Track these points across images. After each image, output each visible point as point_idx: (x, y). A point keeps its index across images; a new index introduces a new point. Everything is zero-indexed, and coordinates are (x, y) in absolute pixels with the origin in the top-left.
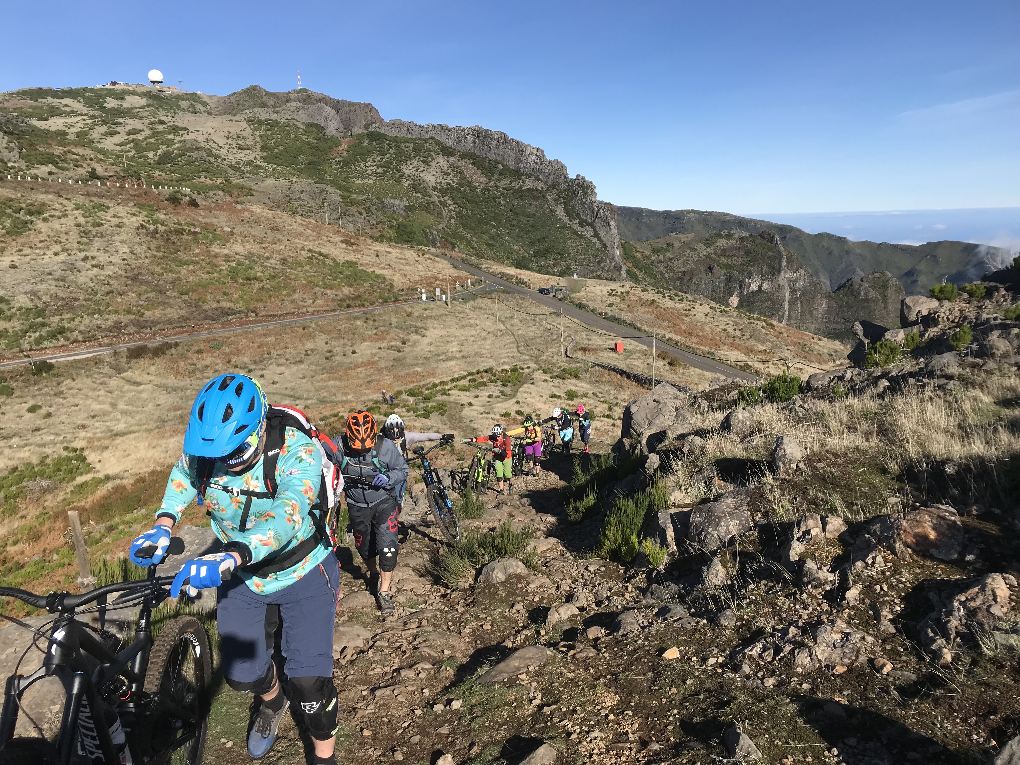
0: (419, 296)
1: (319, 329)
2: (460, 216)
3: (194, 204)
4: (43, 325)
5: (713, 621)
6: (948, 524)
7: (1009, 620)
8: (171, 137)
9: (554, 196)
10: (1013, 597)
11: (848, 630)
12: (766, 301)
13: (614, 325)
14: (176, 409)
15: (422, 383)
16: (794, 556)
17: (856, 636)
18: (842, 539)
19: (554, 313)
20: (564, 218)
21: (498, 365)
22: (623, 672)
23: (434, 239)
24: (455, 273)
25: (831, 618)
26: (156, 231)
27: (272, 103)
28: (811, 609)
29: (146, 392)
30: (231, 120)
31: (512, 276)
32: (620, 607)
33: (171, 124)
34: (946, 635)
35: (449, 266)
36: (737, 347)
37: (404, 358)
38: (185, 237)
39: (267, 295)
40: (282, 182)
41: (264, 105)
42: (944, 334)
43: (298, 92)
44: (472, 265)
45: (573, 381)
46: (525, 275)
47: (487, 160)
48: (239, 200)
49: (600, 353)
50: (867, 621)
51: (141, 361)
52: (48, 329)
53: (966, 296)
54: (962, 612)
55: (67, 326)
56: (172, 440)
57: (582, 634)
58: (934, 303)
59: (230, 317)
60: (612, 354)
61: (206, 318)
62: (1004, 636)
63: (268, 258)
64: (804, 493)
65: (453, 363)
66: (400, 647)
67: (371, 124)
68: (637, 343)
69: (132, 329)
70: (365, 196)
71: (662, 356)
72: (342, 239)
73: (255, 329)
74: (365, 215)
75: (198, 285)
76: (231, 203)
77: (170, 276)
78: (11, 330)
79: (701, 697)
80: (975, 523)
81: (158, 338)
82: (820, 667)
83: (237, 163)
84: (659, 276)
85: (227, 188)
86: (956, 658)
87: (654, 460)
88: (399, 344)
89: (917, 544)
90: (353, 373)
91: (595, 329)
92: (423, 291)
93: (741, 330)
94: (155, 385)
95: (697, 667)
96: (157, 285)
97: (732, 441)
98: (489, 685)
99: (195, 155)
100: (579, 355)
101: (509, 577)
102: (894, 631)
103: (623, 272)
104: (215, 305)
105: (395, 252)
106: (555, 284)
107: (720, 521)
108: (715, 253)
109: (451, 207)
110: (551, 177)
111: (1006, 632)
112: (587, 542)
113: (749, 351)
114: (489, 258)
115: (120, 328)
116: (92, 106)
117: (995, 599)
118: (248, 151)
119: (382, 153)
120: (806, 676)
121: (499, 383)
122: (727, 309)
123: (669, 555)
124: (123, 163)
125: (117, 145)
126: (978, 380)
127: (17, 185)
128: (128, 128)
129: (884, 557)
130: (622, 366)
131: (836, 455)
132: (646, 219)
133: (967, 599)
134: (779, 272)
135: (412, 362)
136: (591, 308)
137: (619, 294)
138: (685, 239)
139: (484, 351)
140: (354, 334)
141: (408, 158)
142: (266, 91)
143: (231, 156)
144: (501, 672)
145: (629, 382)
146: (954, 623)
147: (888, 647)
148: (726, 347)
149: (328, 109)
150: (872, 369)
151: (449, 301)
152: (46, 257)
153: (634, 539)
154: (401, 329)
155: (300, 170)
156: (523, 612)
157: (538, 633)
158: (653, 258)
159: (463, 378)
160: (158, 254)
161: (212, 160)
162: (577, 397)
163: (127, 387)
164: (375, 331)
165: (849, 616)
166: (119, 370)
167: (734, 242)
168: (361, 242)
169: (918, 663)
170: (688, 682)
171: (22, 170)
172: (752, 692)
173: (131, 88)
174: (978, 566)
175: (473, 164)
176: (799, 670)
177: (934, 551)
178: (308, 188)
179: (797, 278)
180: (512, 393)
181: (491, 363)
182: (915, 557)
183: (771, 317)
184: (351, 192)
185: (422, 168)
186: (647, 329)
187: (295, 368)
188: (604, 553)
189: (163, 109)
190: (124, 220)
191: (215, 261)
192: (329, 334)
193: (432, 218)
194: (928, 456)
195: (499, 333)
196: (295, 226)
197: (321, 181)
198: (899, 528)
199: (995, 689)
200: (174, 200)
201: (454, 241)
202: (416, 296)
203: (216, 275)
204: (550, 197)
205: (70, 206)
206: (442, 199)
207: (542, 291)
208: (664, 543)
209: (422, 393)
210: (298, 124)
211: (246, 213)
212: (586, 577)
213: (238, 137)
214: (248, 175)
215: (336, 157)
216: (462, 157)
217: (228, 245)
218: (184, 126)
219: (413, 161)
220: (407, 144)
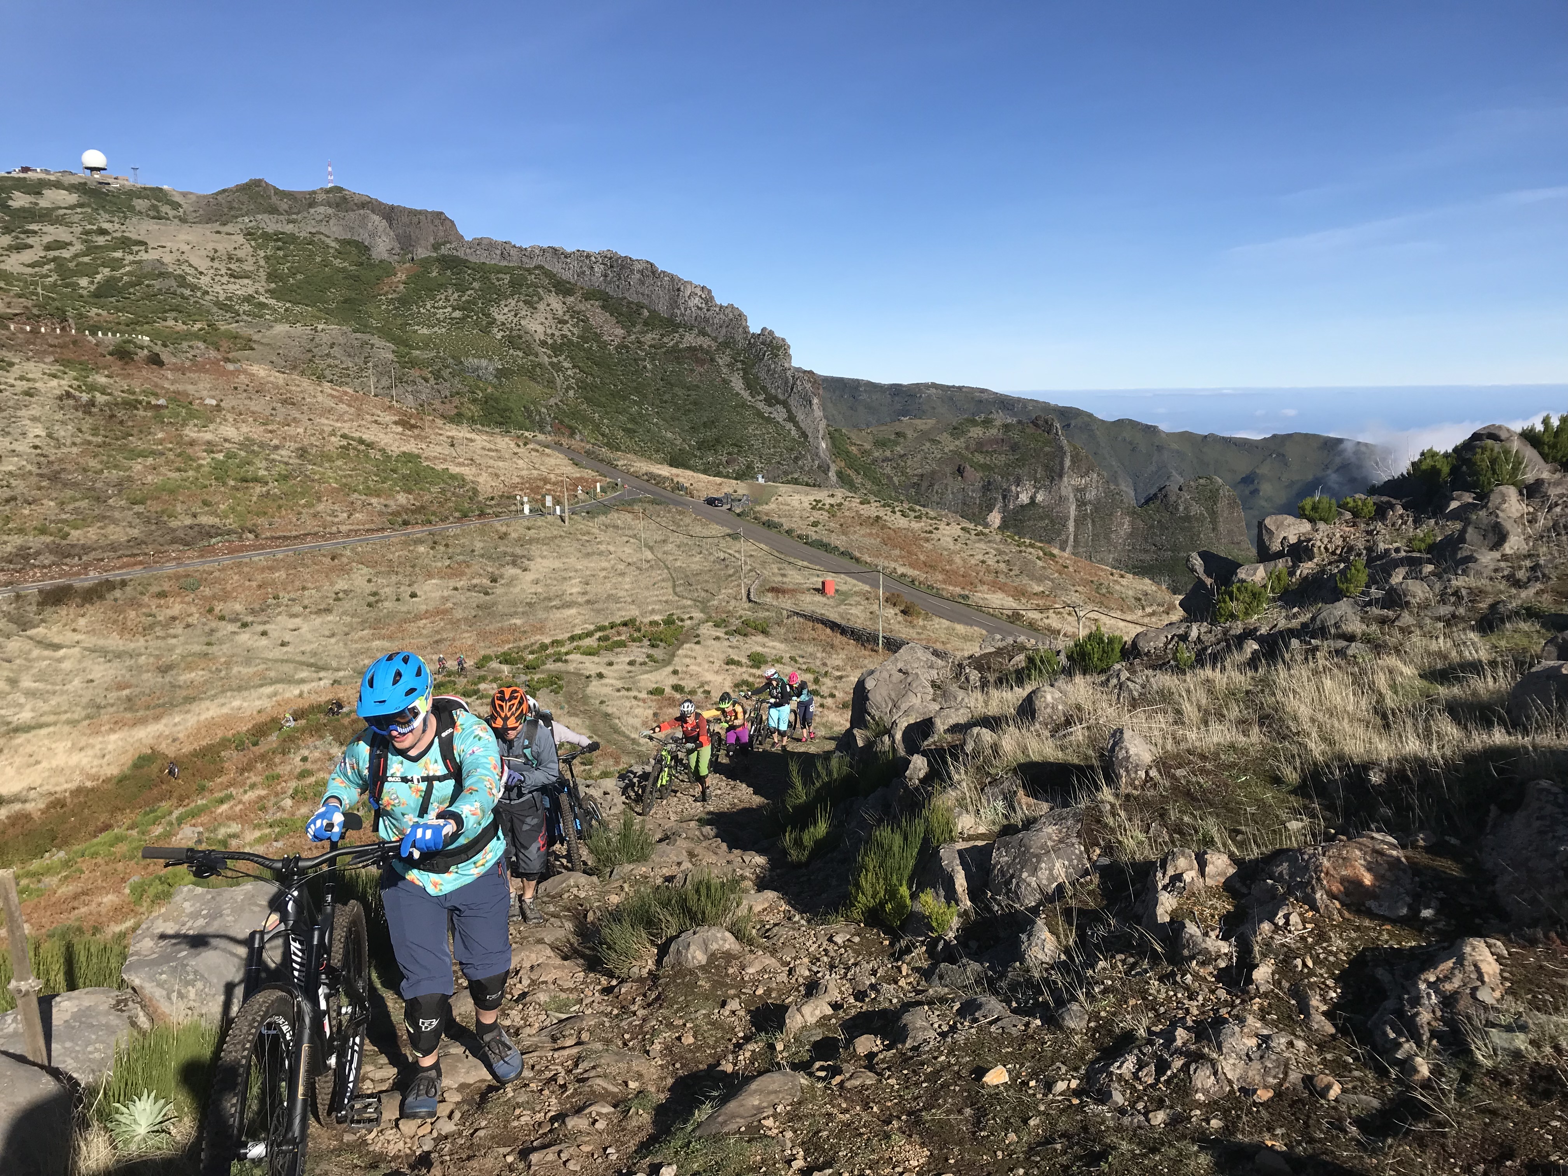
0: (519, 507)
1: (356, 558)
2: (582, 386)
3: (155, 361)
5: (1052, 1021)
6: (1388, 863)
7: (1507, 1011)
8: (118, 254)
9: (728, 359)
10: (1506, 975)
11: (1265, 1032)
12: (1042, 518)
13: (821, 553)
14: (120, 687)
15: (522, 644)
16: (1163, 915)
17: (1280, 1041)
18: (1229, 887)
19: (729, 535)
20: (742, 392)
21: (643, 614)
22: (924, 1108)
23: (542, 420)
24: (576, 472)
25: (1235, 1012)
26: (92, 403)
27: (286, 207)
28: (1200, 998)
29: (69, 658)
30: (218, 232)
31: (665, 479)
32: (895, 1001)
33: (118, 235)
34: (1415, 1035)
35: (567, 461)
36: (1002, 588)
37: (494, 604)
38: (141, 413)
39: (275, 505)
40: (299, 329)
41: (273, 210)
42: (1323, 571)
43: (328, 191)
44: (602, 461)
45: (760, 638)
46: (684, 476)
47: (624, 303)
48: (230, 356)
49: (799, 596)
50: (1290, 1017)
51: (63, 611)
53: (1348, 515)
54: (1434, 999)
56: (113, 737)
57: (846, 1048)
58: (1305, 527)
59: (214, 540)
60: (818, 598)
61: (173, 542)
62: (1505, 1035)
63: (276, 447)
64: (1162, 816)
65: (573, 611)
66: (554, 1079)
67: (444, 244)
68: (855, 582)
69: (47, 559)
70: (433, 354)
71: (892, 600)
72: (396, 418)
73: (256, 559)
74: (432, 381)
75: (162, 489)
76: (219, 360)
77: (115, 475)
79: (1058, 1146)
80: (1423, 859)
81: (91, 574)
82: (1232, 1091)
83: (227, 299)
84: (884, 481)
85: (212, 336)
86: (1437, 1071)
87: (919, 765)
88: (486, 582)
89: (1347, 893)
90: (412, 628)
91: (792, 560)
92: (525, 499)
93: (1007, 562)
94: (86, 649)
95: (1039, 1096)
96: (92, 489)
97: (1039, 735)
98: (718, 1138)
99: (157, 284)
100: (769, 598)
101: (712, 957)
102: (1333, 1030)
103: (832, 474)
104: (188, 521)
105: (481, 440)
106: (731, 491)
107: (1038, 862)
108: (967, 448)
109: (569, 372)
110: (723, 331)
111: (1509, 1029)
112: (824, 896)
113: (1019, 593)
114: (628, 450)
115: (25, 558)
117: (1481, 977)
118: (246, 281)
119: (461, 288)
120: (1211, 1107)
121: (646, 642)
122: (987, 531)
123: (959, 916)
124: (37, 294)
125: (29, 266)
126: (1392, 641)
128: (47, 239)
129: (1301, 915)
130: (833, 615)
131: (1203, 757)
132: (864, 396)
133: (1438, 978)
134: (1061, 476)
135: (506, 611)
136: (786, 527)
137: (827, 507)
138: (923, 427)
139: (622, 593)
140: (413, 567)
141: (501, 296)
142: (275, 189)
143: (217, 288)
144: (733, 1117)
145: (844, 639)
146: (1425, 1017)
147: (1329, 1056)
148: (985, 587)
149: (376, 218)
150: (1228, 624)
151: (566, 515)
153: (904, 891)
154: (490, 558)
155: (328, 312)
156: (742, 1013)
157: (772, 1047)
158: (876, 454)
159: (589, 634)
160: (93, 439)
161: (187, 292)
162: (766, 662)
163: (36, 653)
164: (447, 562)
165: (1261, 1009)
166: (24, 625)
167: (994, 431)
168: (427, 424)
169: (1379, 1080)
170: (1032, 1122)
172: (1134, 1135)
173: (52, 178)
174: (1441, 925)
175: (603, 307)
176: (1200, 1096)
177: (1372, 904)
178: (342, 340)
179: (1086, 487)
180: (666, 657)
181: (633, 612)
182: (1347, 914)
183: (1050, 542)
184: (411, 347)
185: (524, 313)
186: (869, 560)
187: (318, 621)
188: (856, 914)
189: (106, 211)
190: (37, 385)
191: (190, 451)
192: (373, 567)
193: (538, 389)
194: (1340, 757)
195: (645, 566)
196: (320, 399)
197: (364, 328)
198: (1318, 868)
199: (1506, 1118)
200: (123, 354)
201: (573, 423)
202: (513, 508)
203: (191, 473)
204: (722, 360)
206: (555, 360)
207: (711, 502)
208: (951, 896)
209: (522, 659)
210: (328, 241)
211: (242, 377)
212: (832, 954)
213: (230, 258)
214: (245, 317)
215: (387, 292)
216: (587, 297)
217: (212, 427)
218: (140, 238)
219: (510, 300)
220: (500, 276)
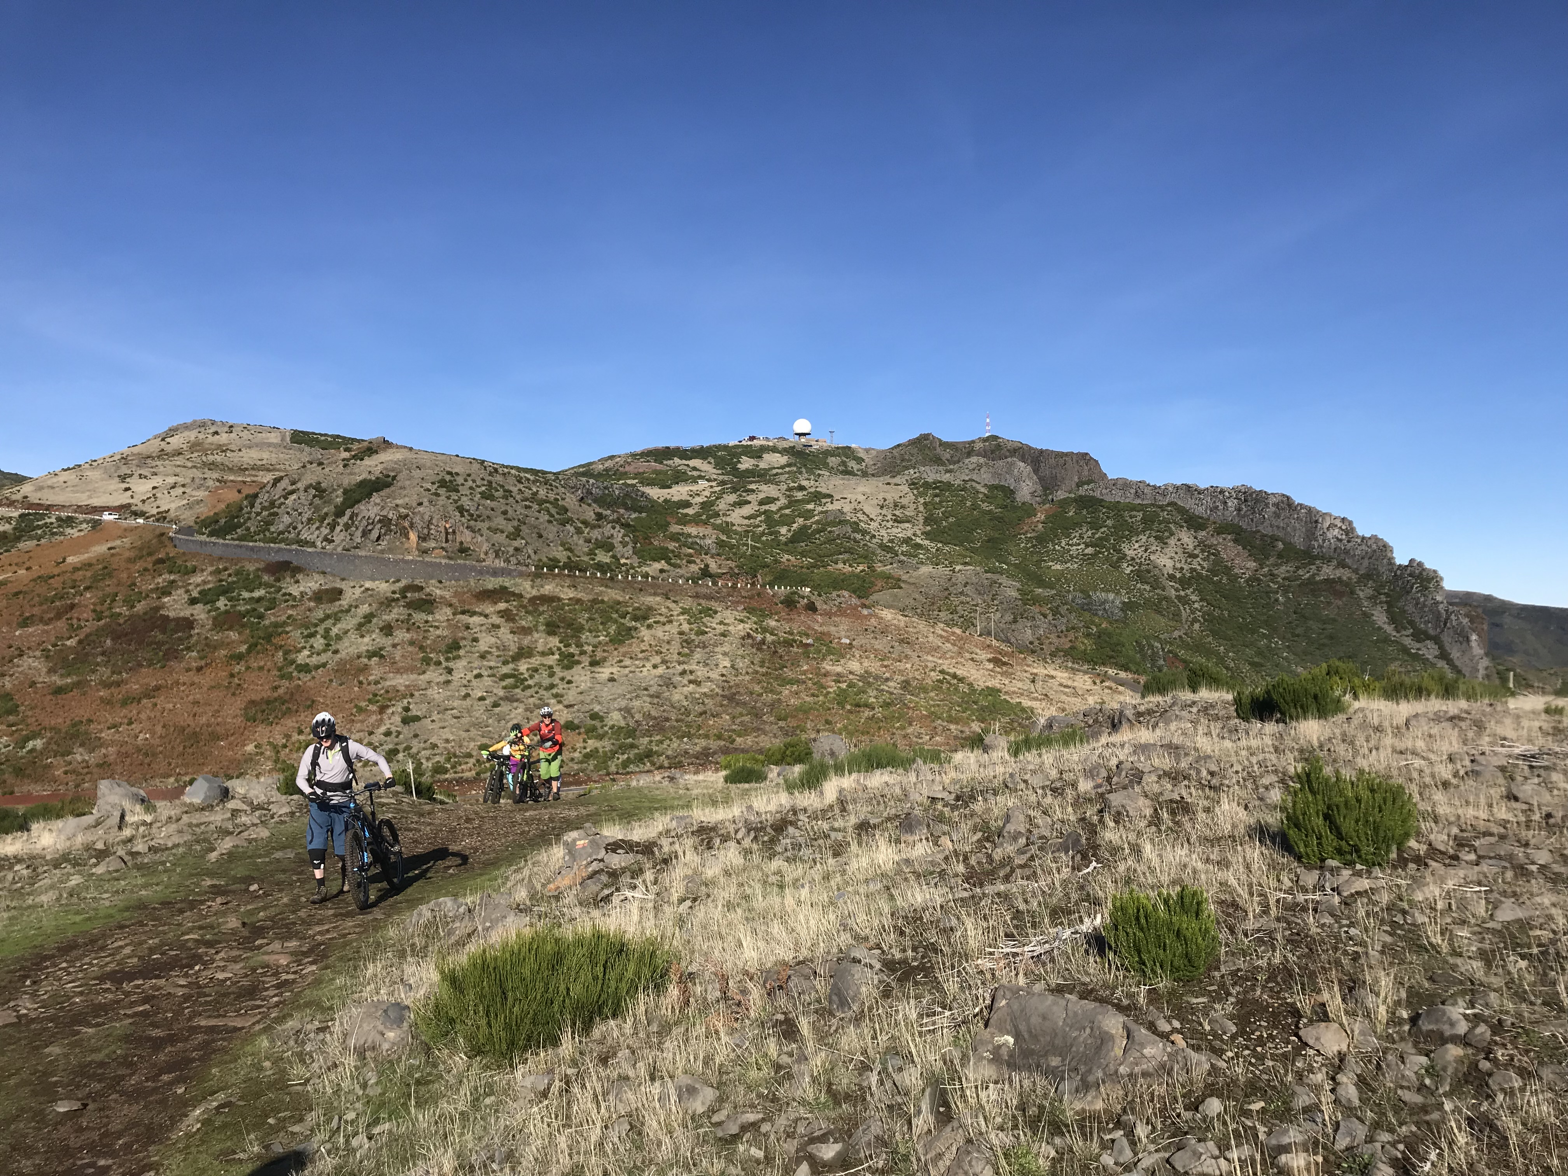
2: (1209, 619)
3: (811, 608)
4: (632, 746)
8: (810, 506)
9: (1371, 592)
20: (1386, 627)
23: (1154, 654)
26: (763, 642)
27: (948, 456)
30: (888, 484)
33: (812, 490)
38: (795, 649)
40: (942, 571)
41: (937, 461)
43: (985, 440)
47: (1258, 536)
48: (868, 601)
52: (636, 751)
55: (655, 748)
63: (887, 680)
67: (1086, 484)
72: (992, 656)
74: (1050, 617)
75: (799, 709)
76: (857, 606)
77: (770, 697)
78: (601, 750)
83: (890, 541)
96: (754, 707)
99: (837, 530)
105: (1062, 676)
109: (1196, 605)
110: (1366, 562)
116: (723, 468)
118: (907, 525)
119: (1095, 526)
125: (746, 518)
127: (627, 586)
128: (762, 496)
141: (1133, 532)
142: (940, 440)
143: (883, 532)
149: (1023, 464)
152: (645, 669)
155: (974, 551)
160: (760, 670)
161: (858, 536)
171: (633, 568)
173: (771, 444)
175: (1235, 541)
178: (974, 580)
185: (1154, 548)
189: (806, 470)
190: (730, 628)
191: (823, 681)
193: (1163, 621)
196: (931, 639)
200: (790, 603)
203: (821, 698)
204: (1363, 593)
205: (677, 610)
206: (1182, 593)
210: (978, 487)
211: (873, 620)
213: (896, 505)
214: (902, 558)
215: (1027, 532)
216: (1219, 531)
217: (842, 661)
218: (828, 492)
219: (1141, 537)
220: (1134, 513)
